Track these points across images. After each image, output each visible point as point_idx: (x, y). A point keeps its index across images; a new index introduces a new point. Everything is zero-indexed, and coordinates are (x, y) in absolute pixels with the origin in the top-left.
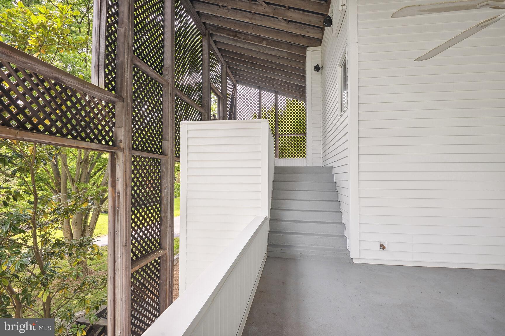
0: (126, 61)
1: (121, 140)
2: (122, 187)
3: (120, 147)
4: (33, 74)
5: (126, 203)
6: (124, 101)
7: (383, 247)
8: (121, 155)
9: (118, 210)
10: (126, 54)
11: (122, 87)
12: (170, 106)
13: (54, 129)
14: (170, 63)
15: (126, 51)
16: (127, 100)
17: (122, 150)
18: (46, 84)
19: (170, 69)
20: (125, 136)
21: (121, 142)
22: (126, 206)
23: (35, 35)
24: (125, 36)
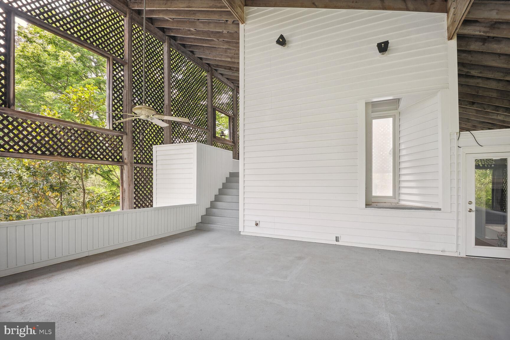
0: (128, 110)
1: (126, 158)
2: (127, 186)
3: (125, 162)
4: (72, 129)
5: (129, 195)
6: (127, 135)
7: (257, 224)
8: (125, 166)
9: (125, 199)
10: (128, 106)
11: (126, 126)
12: (168, 132)
13: (84, 155)
14: (168, 102)
15: (128, 104)
16: (129, 134)
17: (126, 164)
18: (79, 132)
19: (168, 107)
20: (128, 155)
21: (125, 159)
22: (129, 197)
23: (76, 105)
24: (127, 95)
